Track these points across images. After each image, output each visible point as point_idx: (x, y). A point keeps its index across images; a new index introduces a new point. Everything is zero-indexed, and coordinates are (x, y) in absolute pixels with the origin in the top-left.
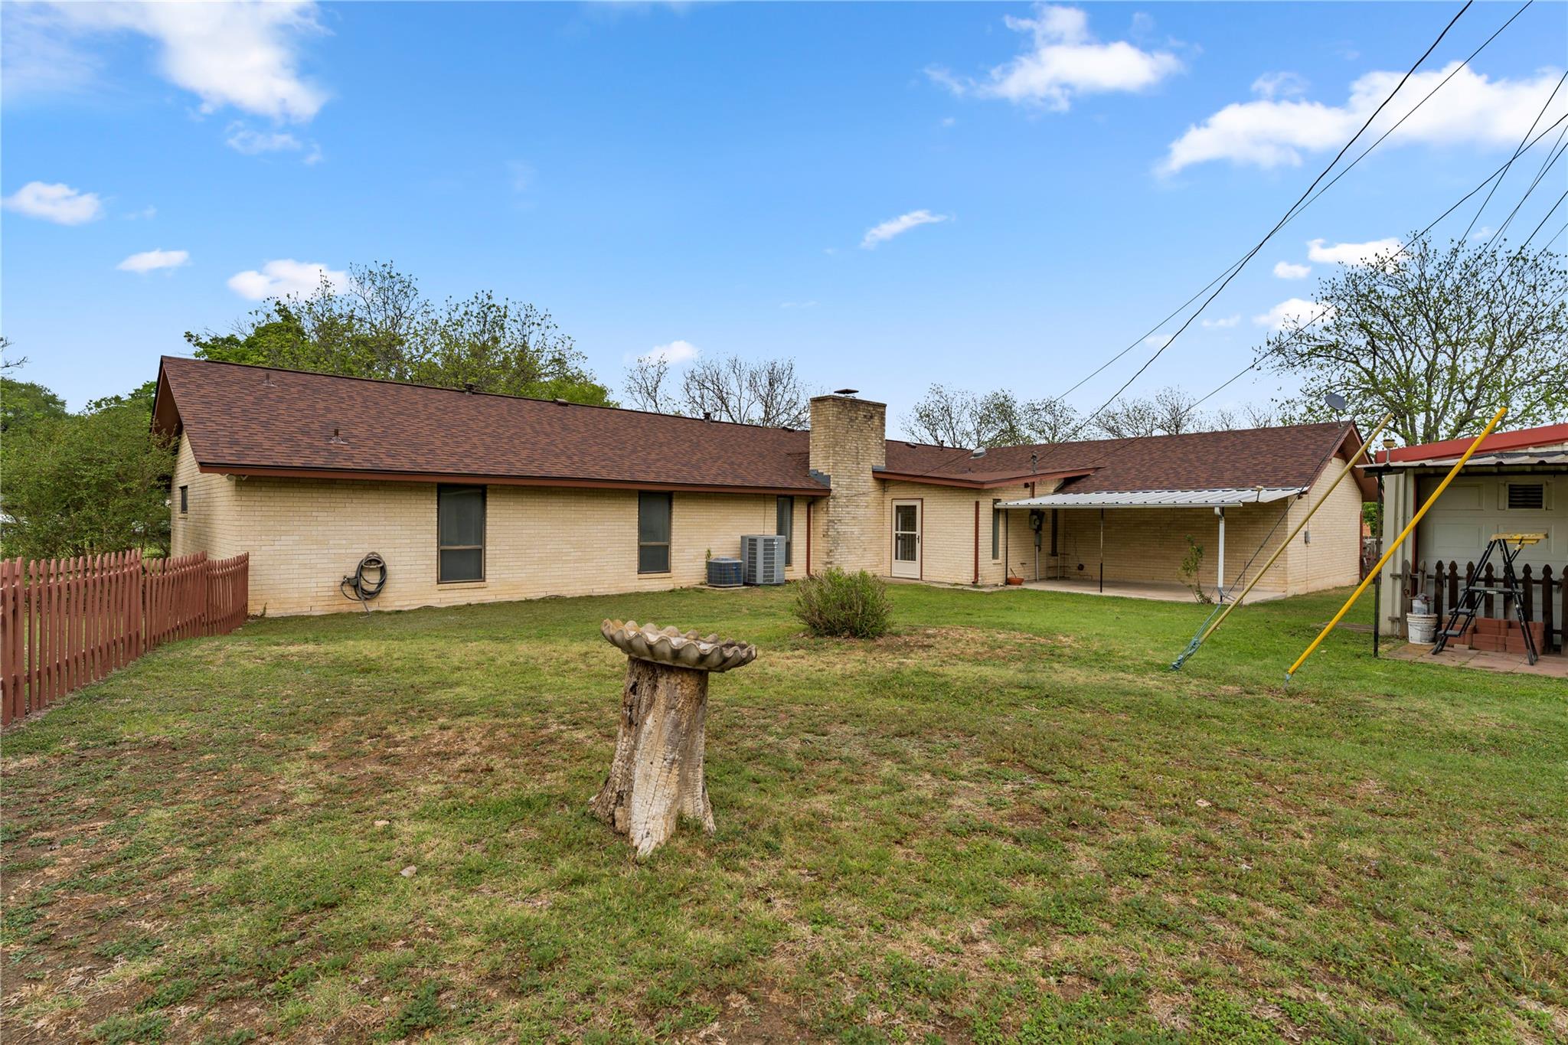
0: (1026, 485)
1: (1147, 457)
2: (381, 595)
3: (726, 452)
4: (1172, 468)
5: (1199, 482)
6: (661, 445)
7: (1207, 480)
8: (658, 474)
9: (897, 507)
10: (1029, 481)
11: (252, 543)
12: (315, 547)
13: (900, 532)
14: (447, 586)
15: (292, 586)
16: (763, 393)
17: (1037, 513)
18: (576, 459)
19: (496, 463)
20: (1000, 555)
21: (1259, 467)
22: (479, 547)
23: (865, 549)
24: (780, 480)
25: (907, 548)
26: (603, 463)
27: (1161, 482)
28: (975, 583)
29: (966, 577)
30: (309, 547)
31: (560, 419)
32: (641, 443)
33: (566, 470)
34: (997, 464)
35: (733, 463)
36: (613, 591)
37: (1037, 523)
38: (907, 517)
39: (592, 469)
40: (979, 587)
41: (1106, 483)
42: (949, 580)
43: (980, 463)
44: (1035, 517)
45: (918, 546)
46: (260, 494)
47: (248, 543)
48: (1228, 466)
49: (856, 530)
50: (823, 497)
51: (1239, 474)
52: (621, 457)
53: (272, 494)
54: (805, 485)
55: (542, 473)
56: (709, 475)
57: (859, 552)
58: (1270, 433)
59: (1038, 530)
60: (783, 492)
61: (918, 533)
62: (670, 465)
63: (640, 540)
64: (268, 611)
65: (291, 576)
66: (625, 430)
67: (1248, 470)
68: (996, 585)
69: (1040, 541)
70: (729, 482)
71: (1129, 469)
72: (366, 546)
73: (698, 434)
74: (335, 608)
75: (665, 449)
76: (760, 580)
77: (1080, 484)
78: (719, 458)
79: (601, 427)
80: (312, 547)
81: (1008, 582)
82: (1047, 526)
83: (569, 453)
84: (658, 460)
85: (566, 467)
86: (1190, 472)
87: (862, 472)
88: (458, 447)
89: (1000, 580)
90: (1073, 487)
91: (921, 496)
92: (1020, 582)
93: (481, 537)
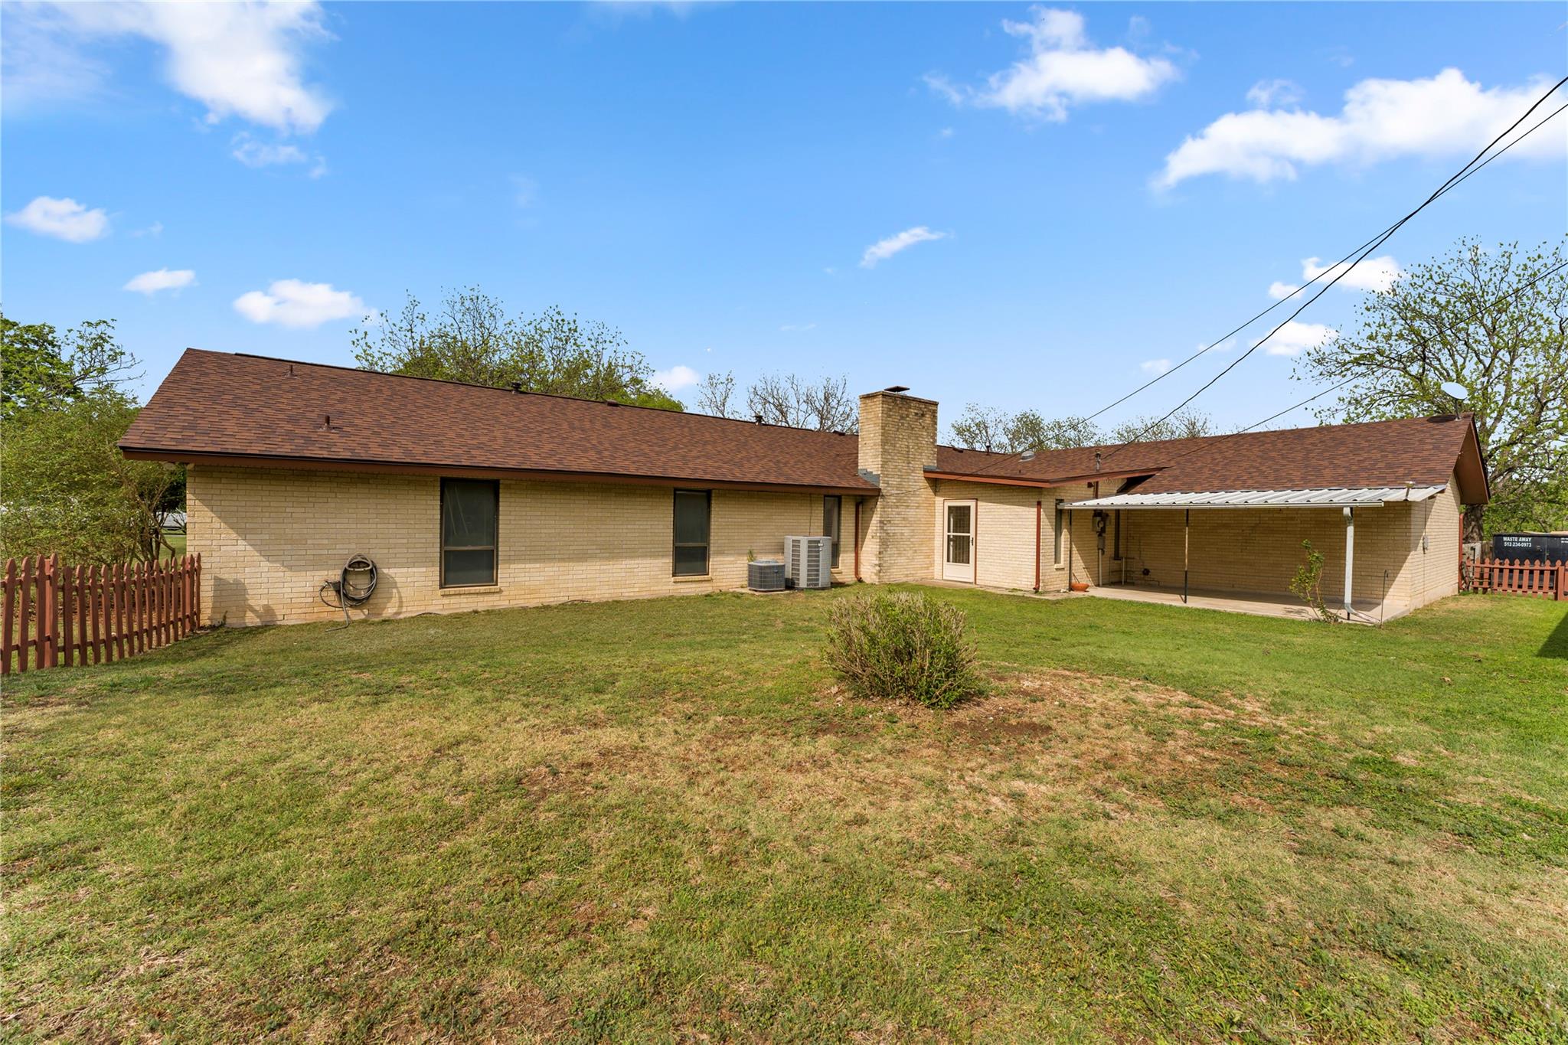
0: (1090, 485)
1: (1217, 456)
2: (371, 601)
3: (774, 452)
4: (1254, 467)
5: (1293, 481)
6: (706, 443)
7: (1302, 479)
8: (694, 470)
9: (949, 507)
10: (1092, 481)
11: (209, 543)
12: (289, 547)
13: (952, 534)
14: (452, 591)
15: (260, 591)
16: (818, 406)
17: (1100, 514)
18: (606, 453)
19: (509, 456)
20: (1062, 560)
21: (1366, 464)
22: (490, 547)
23: (915, 551)
24: (827, 479)
25: (960, 550)
26: (635, 459)
27: (1244, 482)
28: (1036, 590)
29: (1026, 582)
30: (282, 547)
31: (604, 418)
32: (685, 441)
33: (589, 464)
34: (1048, 466)
35: (778, 462)
36: (645, 595)
37: (1101, 525)
38: (960, 518)
39: (620, 464)
40: (1041, 594)
41: (1177, 483)
42: (1006, 586)
43: (1029, 465)
44: (1098, 519)
45: (972, 548)
46: (220, 486)
47: (203, 542)
48: (1326, 463)
49: (906, 531)
50: (872, 497)
51: (1342, 471)
52: (657, 453)
53: (234, 487)
54: (853, 484)
55: (560, 467)
56: (752, 472)
57: (910, 553)
58: (1364, 428)
59: (1101, 533)
60: (831, 492)
61: (972, 535)
62: (709, 462)
63: (675, 541)
64: (228, 621)
65: (259, 580)
66: (671, 429)
67: (1354, 467)
68: (1059, 591)
69: (1104, 545)
70: (772, 479)
71: (1201, 468)
72: (354, 546)
73: (747, 434)
74: (315, 616)
75: (709, 447)
76: (803, 583)
77: (1146, 484)
78: (765, 457)
79: (646, 425)
80: (286, 547)
81: (1071, 588)
82: (1110, 529)
83: (600, 448)
84: (699, 457)
85: (592, 461)
86: (1276, 470)
87: (913, 471)
88: (473, 439)
89: (1063, 586)
90: (1139, 487)
91: (976, 497)
92: (1084, 589)
93: (494, 536)
